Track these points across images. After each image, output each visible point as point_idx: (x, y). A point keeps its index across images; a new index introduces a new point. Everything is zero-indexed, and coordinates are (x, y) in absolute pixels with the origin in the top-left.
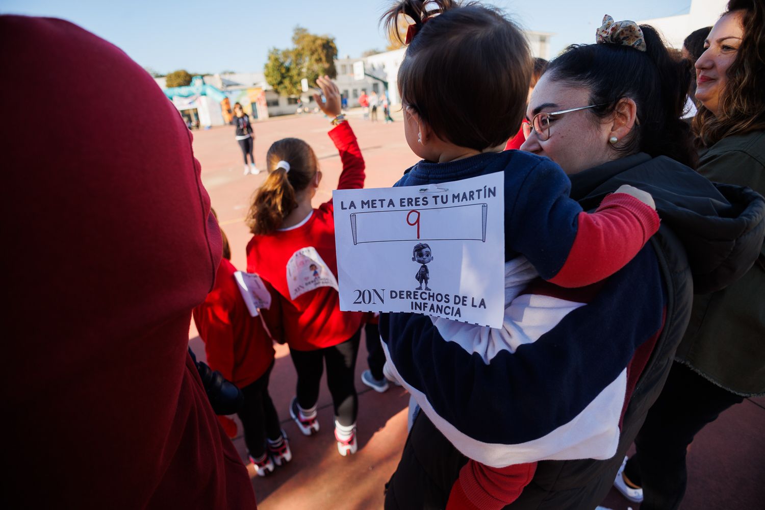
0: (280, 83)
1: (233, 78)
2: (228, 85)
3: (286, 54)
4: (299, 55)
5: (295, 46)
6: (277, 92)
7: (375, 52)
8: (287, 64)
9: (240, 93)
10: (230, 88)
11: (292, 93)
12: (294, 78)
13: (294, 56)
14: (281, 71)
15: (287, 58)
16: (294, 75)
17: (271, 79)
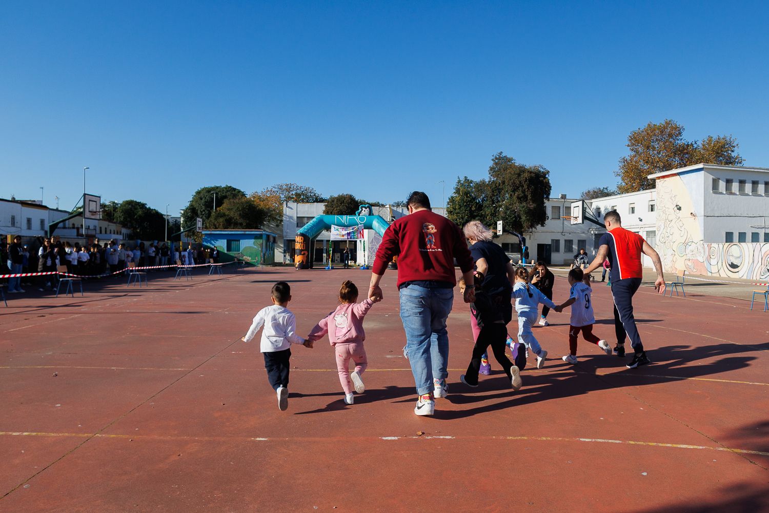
3: (480, 187)
5: (493, 179)
7: (603, 194)
8: (479, 200)
12: (486, 217)
13: (490, 190)
14: (471, 208)
15: (482, 192)
16: (488, 214)
17: (455, 217)
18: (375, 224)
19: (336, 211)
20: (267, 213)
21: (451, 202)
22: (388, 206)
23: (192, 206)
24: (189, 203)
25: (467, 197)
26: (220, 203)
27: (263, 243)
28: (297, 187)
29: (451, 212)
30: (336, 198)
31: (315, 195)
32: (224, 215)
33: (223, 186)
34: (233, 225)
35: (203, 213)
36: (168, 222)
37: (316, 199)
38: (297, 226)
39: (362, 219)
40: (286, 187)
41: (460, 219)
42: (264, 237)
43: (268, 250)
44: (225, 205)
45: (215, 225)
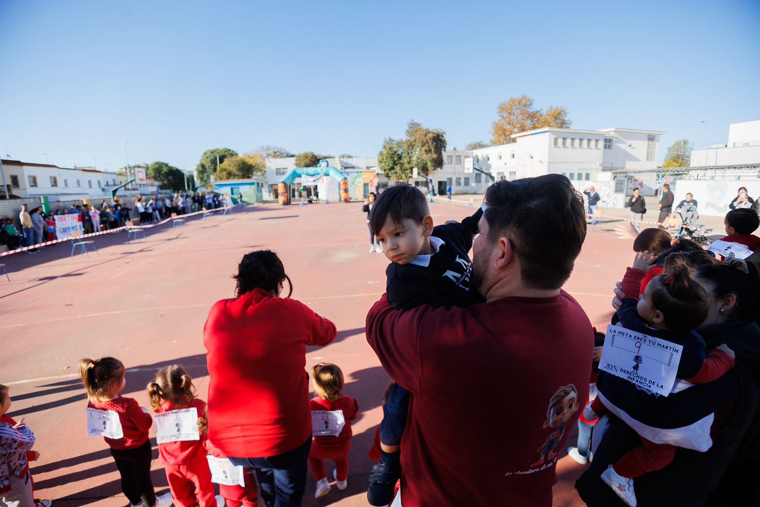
0: (392, 168)
1: (351, 162)
2: (345, 168)
3: (400, 144)
4: (411, 146)
5: (409, 138)
6: (388, 176)
7: (480, 146)
8: (399, 153)
9: (356, 174)
10: (347, 170)
12: (405, 165)
13: (406, 146)
14: (394, 158)
15: (401, 147)
16: (406, 162)
17: (383, 165)
18: (331, 172)
19: (303, 163)
20: (255, 166)
21: (381, 155)
22: (337, 158)
23: (201, 163)
25: (391, 151)
26: (221, 161)
27: (254, 188)
28: (274, 147)
29: (380, 162)
30: (301, 155)
31: (286, 152)
32: (225, 170)
34: (232, 176)
35: (211, 168)
37: (288, 155)
38: (277, 174)
39: (322, 170)
40: (266, 148)
41: (386, 166)
42: (256, 184)
43: (259, 192)
44: (226, 162)
45: (220, 177)
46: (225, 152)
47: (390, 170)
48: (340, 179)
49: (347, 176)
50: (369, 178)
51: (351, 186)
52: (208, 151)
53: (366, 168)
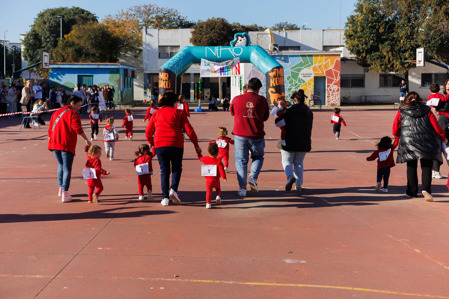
1: (294, 37)
2: (282, 48)
6: (364, 64)
8: (390, 18)
9: (301, 60)
10: (284, 53)
11: (392, 68)
12: (400, 41)
13: (406, 5)
14: (378, 30)
15: (393, 9)
16: (402, 37)
17: (356, 42)
18: (254, 56)
19: (204, 39)
20: (124, 41)
21: (351, 23)
22: (268, 31)
23: (34, 31)
24: (31, 27)
25: (373, 15)
26: (67, 29)
27: (120, 79)
28: (157, 8)
29: (350, 36)
30: (205, 23)
31: (179, 18)
32: (73, 44)
33: (70, 7)
34: (83, 56)
35: (48, 40)
36: (7, 50)
37: (181, 23)
38: (160, 57)
39: (237, 51)
40: (144, 9)
41: (362, 45)
42: (122, 72)
43: (126, 87)
44: (74, 32)
45: (63, 57)
46: (75, 14)
47: (369, 52)
48: (270, 69)
49: (282, 64)
50: (326, 66)
51: (291, 82)
52: (46, 11)
53: (321, 48)
